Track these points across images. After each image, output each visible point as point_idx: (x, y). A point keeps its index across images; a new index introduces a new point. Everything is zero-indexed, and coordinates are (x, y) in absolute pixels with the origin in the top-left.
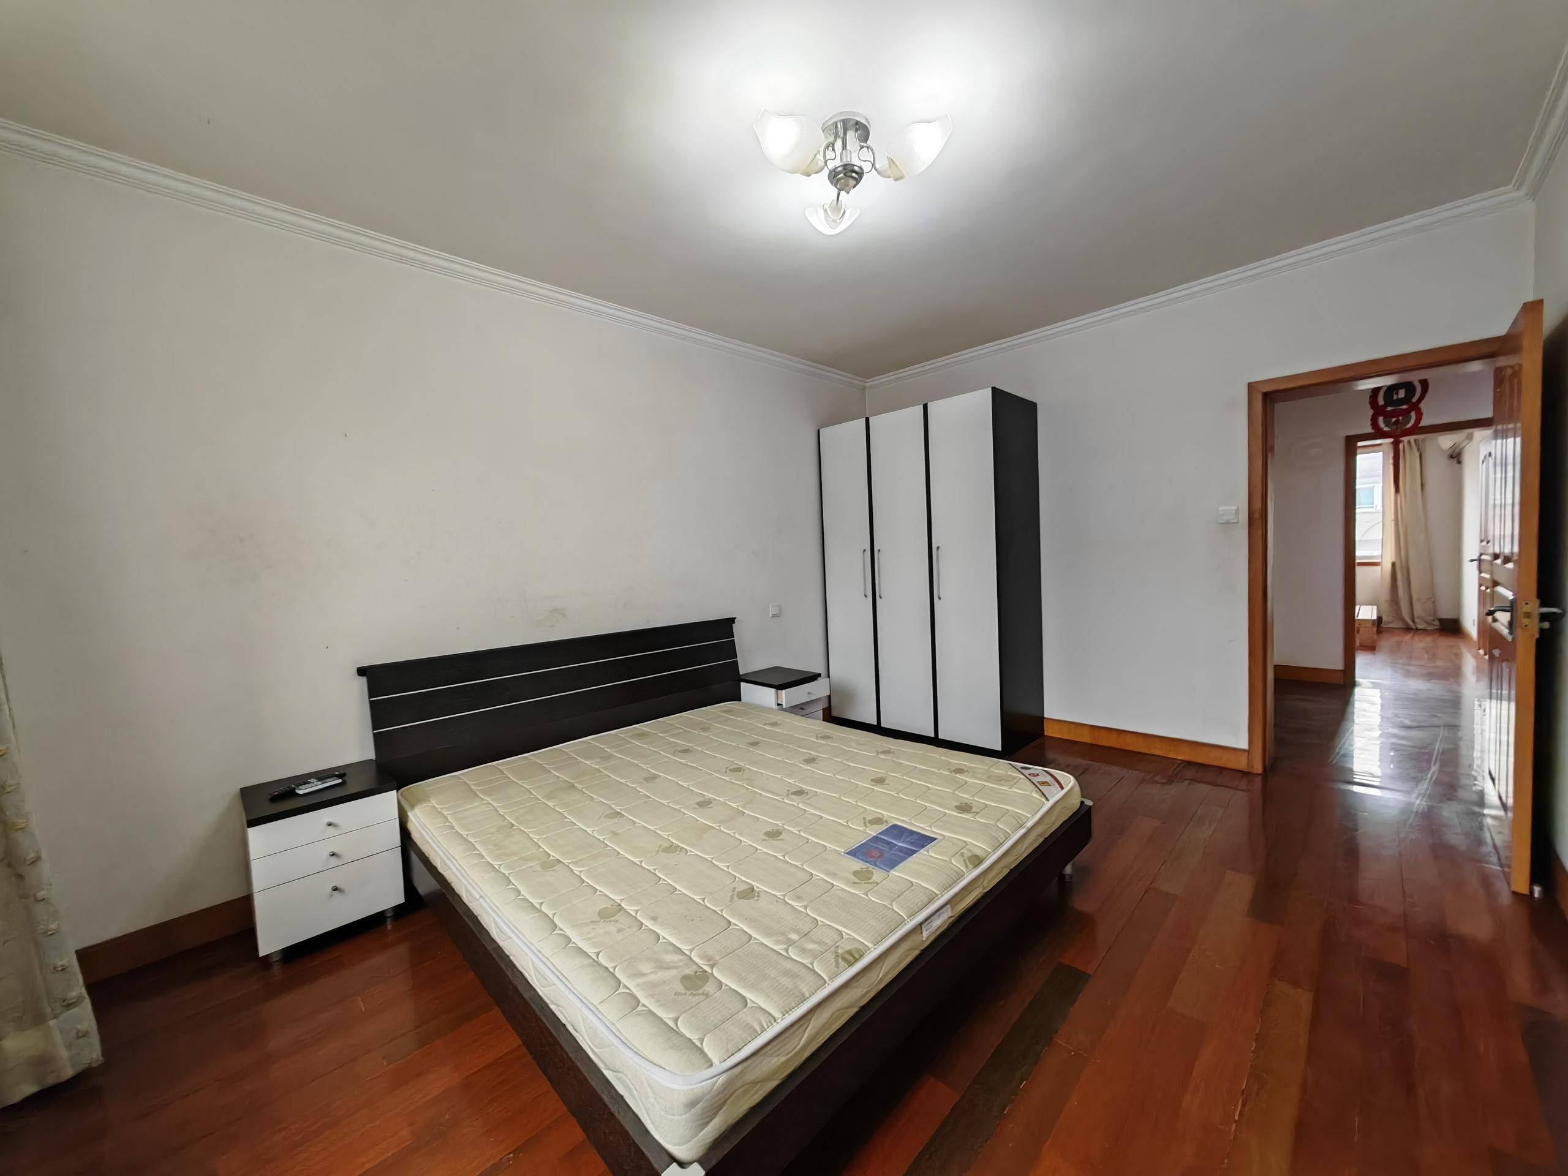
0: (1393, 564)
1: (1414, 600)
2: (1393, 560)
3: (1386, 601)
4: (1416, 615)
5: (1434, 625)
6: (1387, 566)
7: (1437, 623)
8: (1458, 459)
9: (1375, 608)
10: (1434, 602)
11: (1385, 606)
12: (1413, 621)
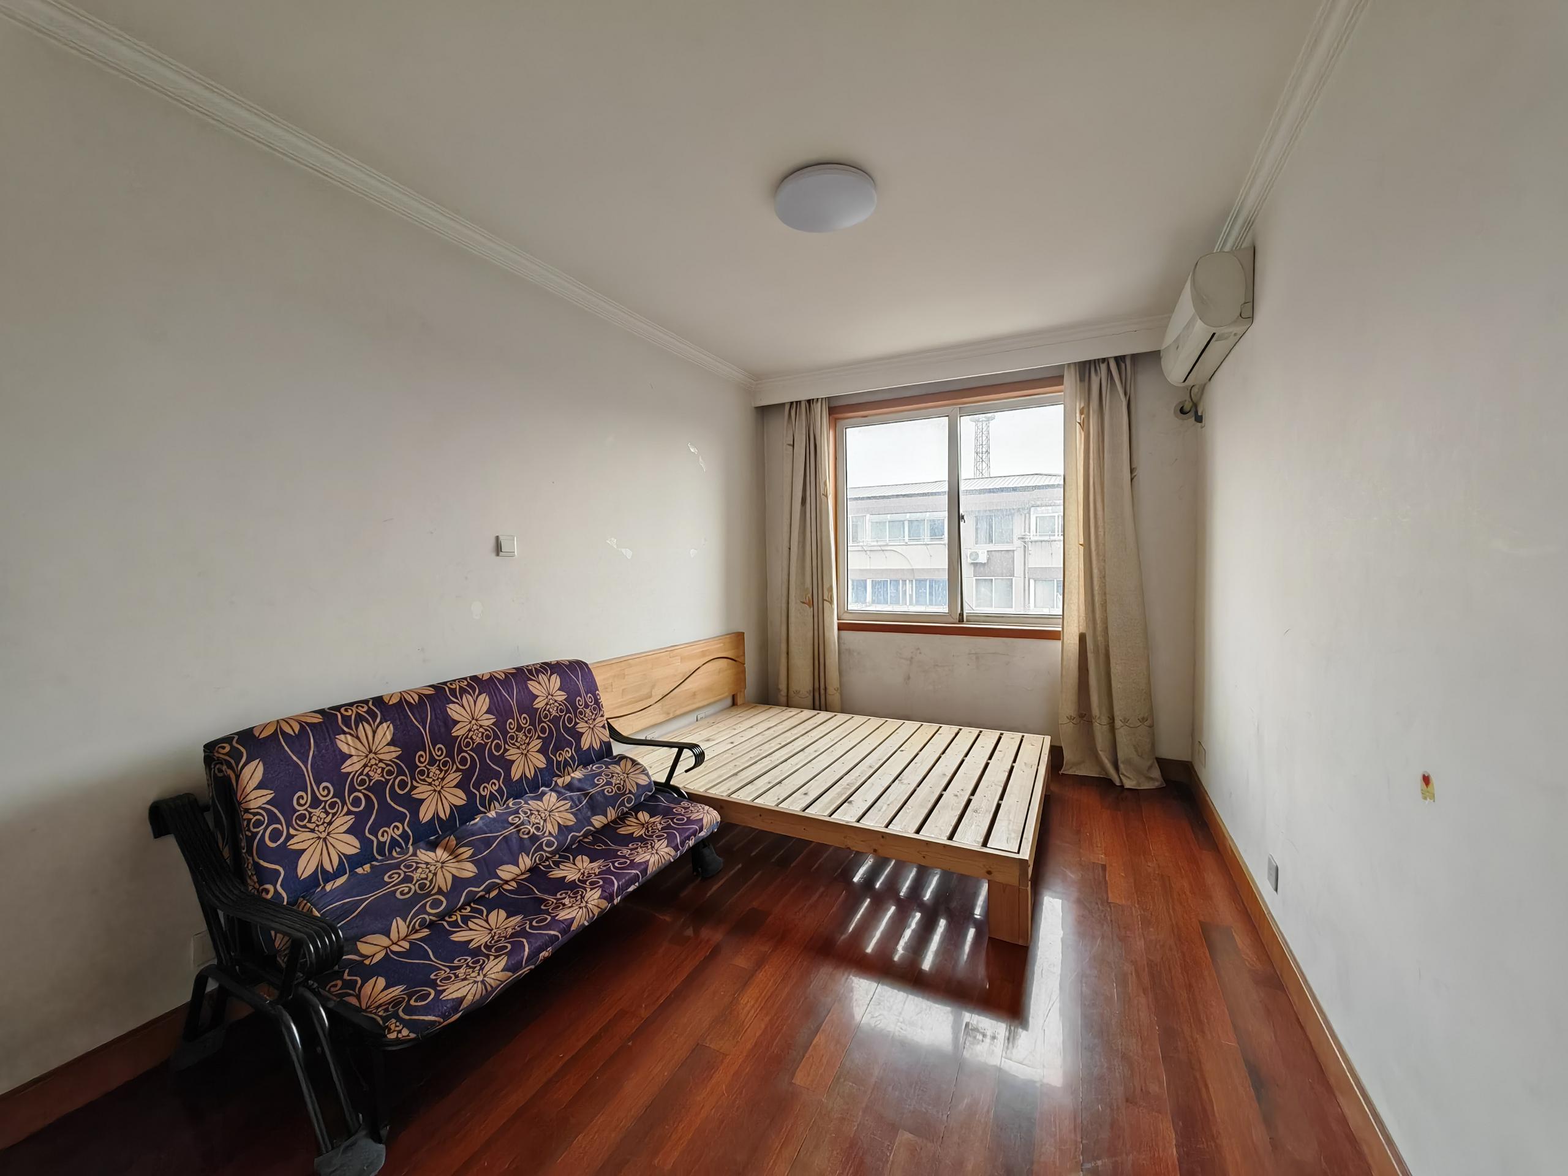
0: (1082, 638)
1: (1118, 723)
2: (1083, 630)
3: (1071, 718)
4: (1120, 755)
5: (1151, 779)
6: (1071, 639)
7: (1156, 773)
8: (1196, 412)
9: (1048, 739)
10: (1151, 726)
11: (1068, 730)
12: (1117, 768)
